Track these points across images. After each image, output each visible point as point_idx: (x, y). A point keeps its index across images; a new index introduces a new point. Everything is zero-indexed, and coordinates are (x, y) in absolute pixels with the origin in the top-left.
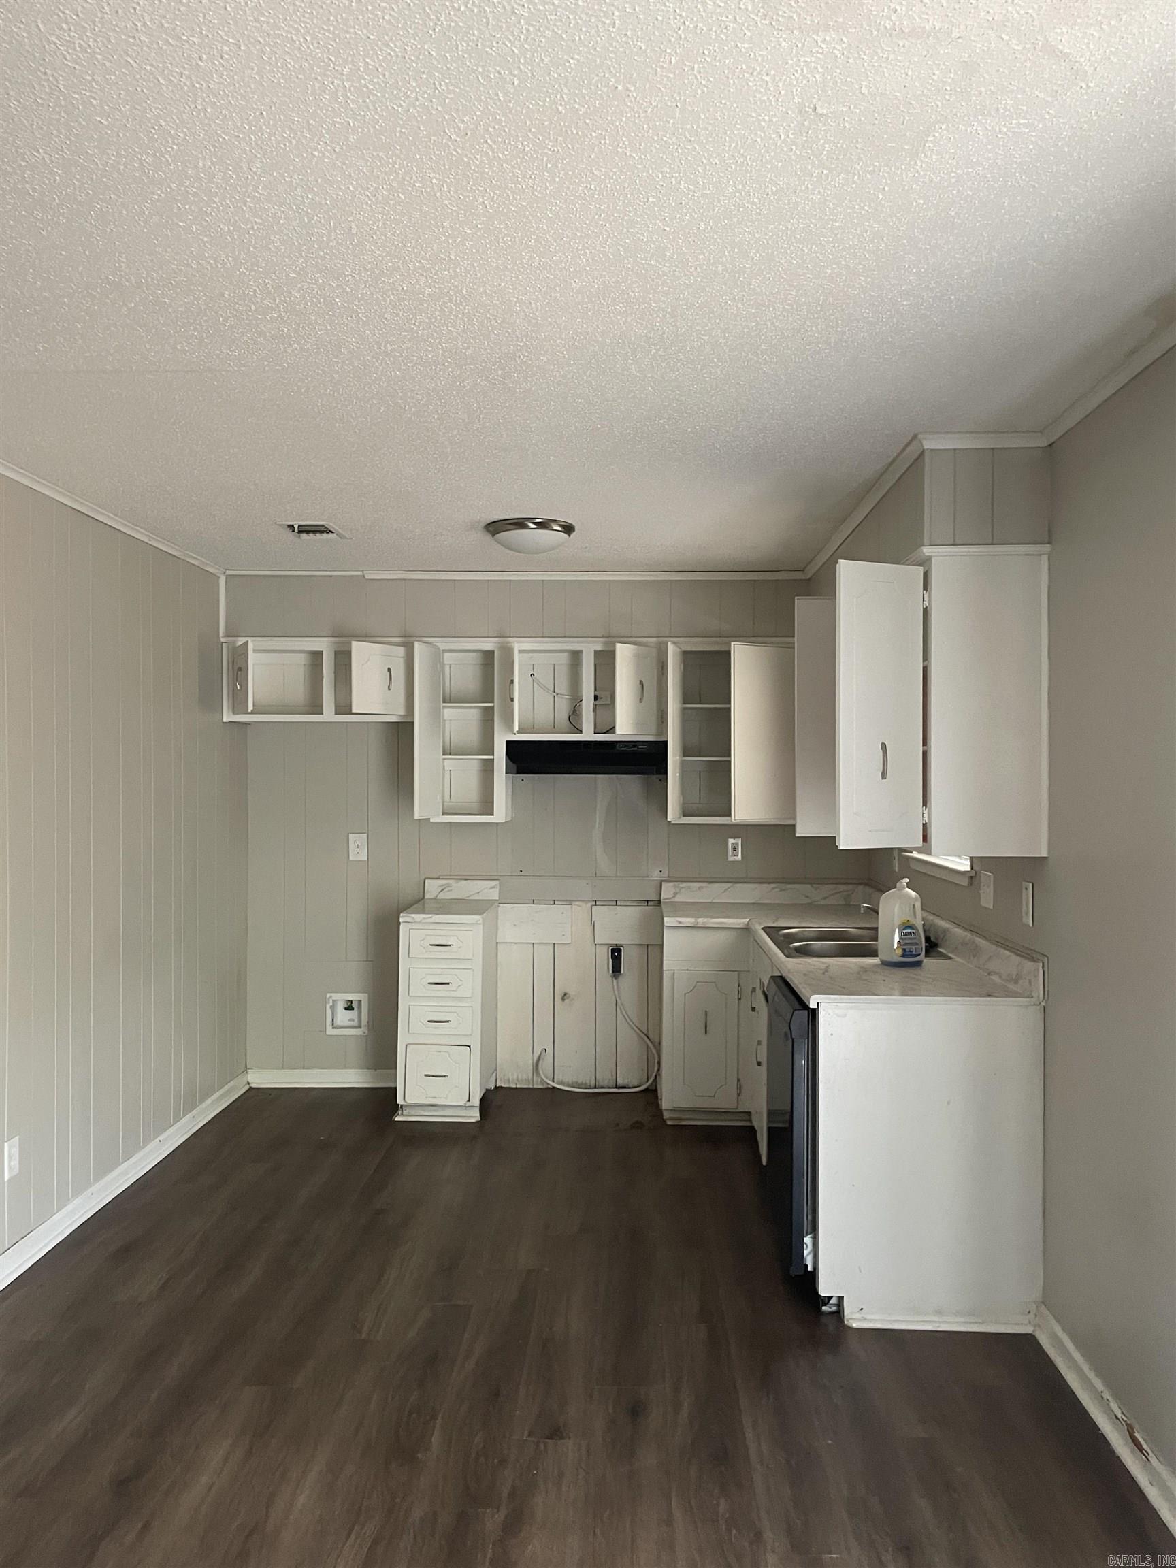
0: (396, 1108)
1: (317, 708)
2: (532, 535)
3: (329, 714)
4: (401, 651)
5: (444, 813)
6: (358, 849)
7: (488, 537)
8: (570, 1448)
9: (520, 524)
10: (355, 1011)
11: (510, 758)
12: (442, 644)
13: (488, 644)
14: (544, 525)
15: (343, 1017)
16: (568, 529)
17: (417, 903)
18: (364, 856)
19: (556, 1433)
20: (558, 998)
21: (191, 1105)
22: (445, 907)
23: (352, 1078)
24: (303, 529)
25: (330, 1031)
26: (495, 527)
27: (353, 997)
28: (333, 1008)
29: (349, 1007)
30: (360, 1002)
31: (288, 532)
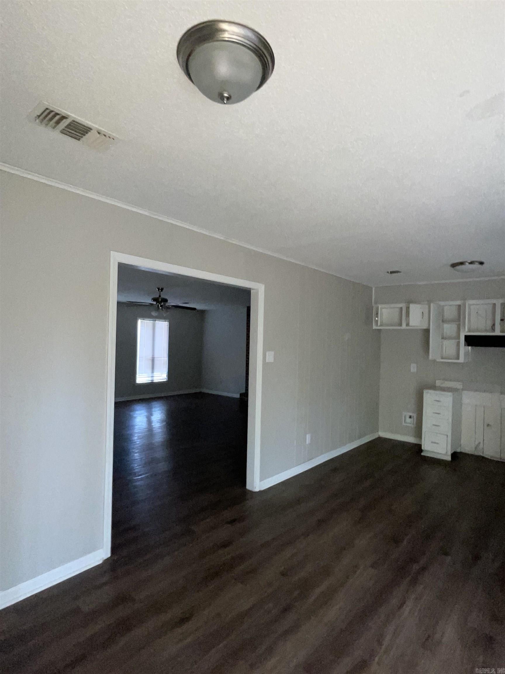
0: (421, 451)
1: (400, 325)
2: (467, 266)
3: (404, 326)
4: (427, 306)
5: (442, 358)
6: (413, 368)
7: (452, 268)
8: (449, 559)
9: (462, 263)
10: (412, 419)
11: (466, 342)
12: (442, 303)
13: (459, 302)
14: (471, 263)
15: (408, 420)
16: (482, 263)
17: (433, 387)
18: (415, 370)
19: (446, 554)
20: (485, 426)
21: (360, 437)
22: (443, 389)
23: (410, 439)
24: (392, 272)
25: (404, 424)
26: (454, 265)
27: (411, 414)
28: (405, 417)
29: (410, 417)
30: (413, 416)
31: (388, 274)
